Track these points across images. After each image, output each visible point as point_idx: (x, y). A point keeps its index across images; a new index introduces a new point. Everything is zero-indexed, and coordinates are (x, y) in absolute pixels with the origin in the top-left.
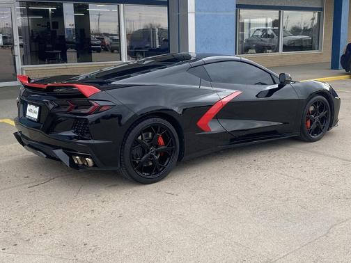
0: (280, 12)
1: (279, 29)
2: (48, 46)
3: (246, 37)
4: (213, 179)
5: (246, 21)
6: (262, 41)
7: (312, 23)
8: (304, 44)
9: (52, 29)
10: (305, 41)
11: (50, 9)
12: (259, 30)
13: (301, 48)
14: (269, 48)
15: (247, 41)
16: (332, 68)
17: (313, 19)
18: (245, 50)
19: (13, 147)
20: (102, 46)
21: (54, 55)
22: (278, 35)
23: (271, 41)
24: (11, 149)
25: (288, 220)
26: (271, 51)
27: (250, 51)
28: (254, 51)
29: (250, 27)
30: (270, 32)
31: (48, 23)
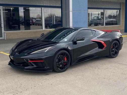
0: (104, 10)
1: (104, 17)
2: (10, 23)
3: (90, 20)
4: (83, 72)
5: (90, 13)
6: (97, 21)
7: (117, 13)
8: (114, 23)
9: (12, 16)
10: (114, 21)
11: (11, 8)
12: (95, 17)
13: (112, 24)
14: (100, 24)
15: (91, 21)
16: (125, 32)
17: (117, 12)
18: (90, 25)
19: (7, 62)
20: (32, 23)
21: (15, 27)
22: (103, 19)
23: (100, 21)
24: (6, 62)
25: (110, 85)
26: (100, 25)
27: (92, 25)
28: (93, 25)
29: (91, 16)
30: (100, 18)
31: (11, 14)
